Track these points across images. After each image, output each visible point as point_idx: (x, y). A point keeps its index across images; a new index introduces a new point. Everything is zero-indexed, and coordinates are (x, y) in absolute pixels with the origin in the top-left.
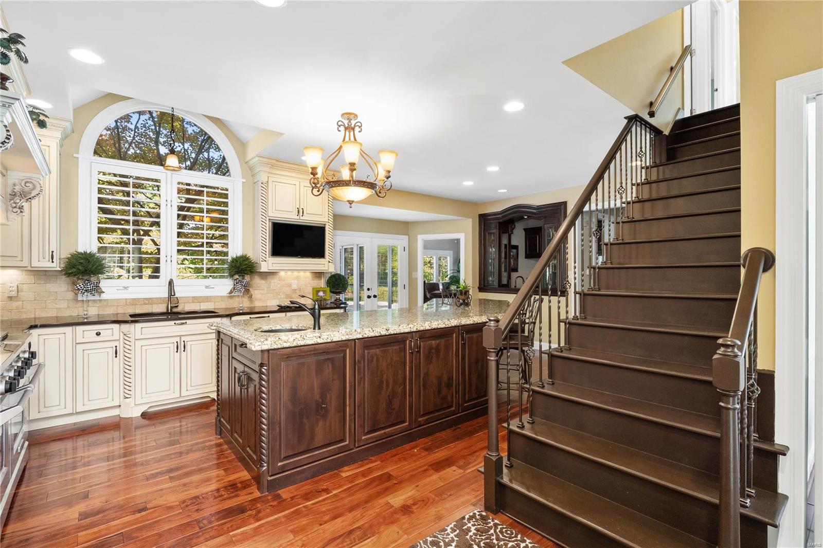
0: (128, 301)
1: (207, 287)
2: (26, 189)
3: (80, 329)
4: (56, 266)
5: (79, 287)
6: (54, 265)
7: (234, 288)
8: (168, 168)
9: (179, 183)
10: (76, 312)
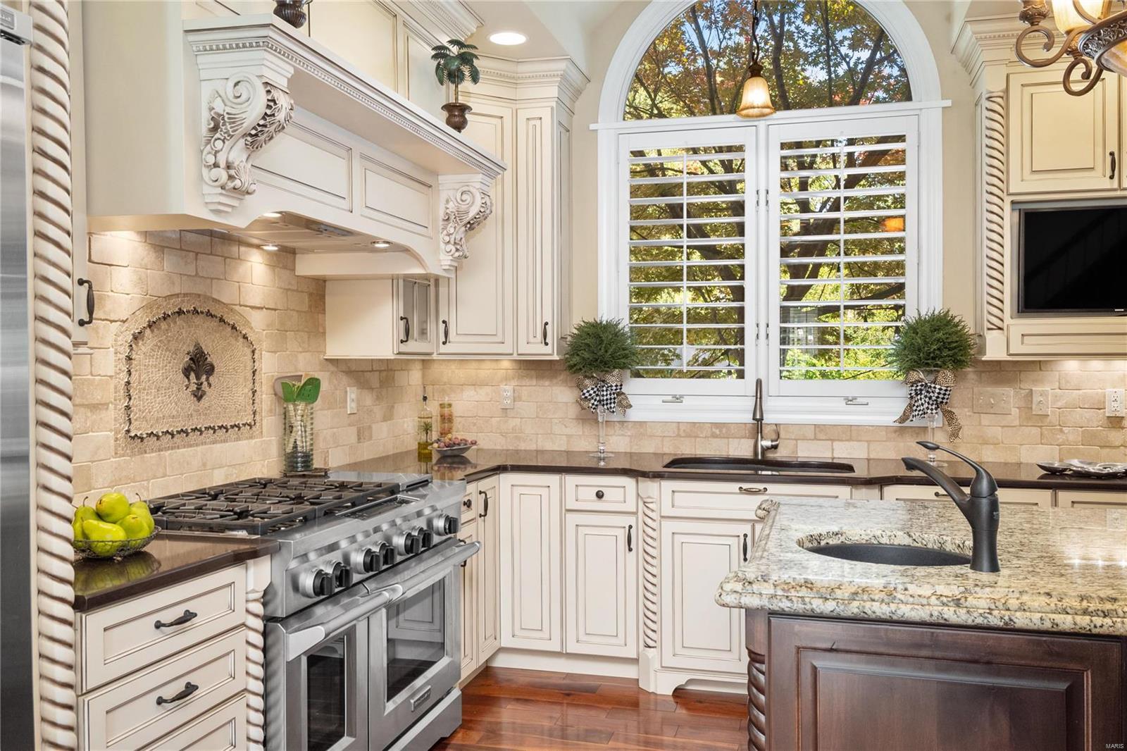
0: (682, 428)
1: (850, 401)
2: (463, 207)
3: (572, 480)
4: (551, 352)
5: (587, 395)
6: (548, 349)
7: (911, 406)
8: (751, 111)
9: (783, 146)
10: (582, 442)
